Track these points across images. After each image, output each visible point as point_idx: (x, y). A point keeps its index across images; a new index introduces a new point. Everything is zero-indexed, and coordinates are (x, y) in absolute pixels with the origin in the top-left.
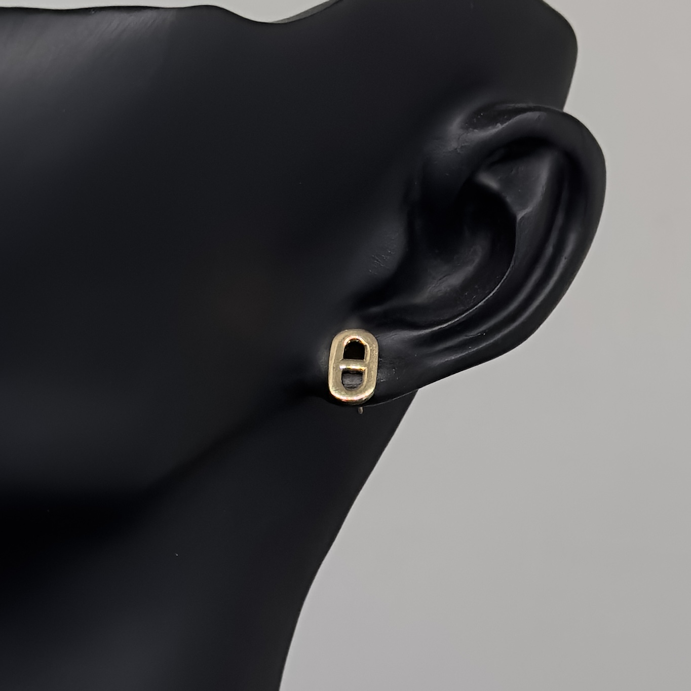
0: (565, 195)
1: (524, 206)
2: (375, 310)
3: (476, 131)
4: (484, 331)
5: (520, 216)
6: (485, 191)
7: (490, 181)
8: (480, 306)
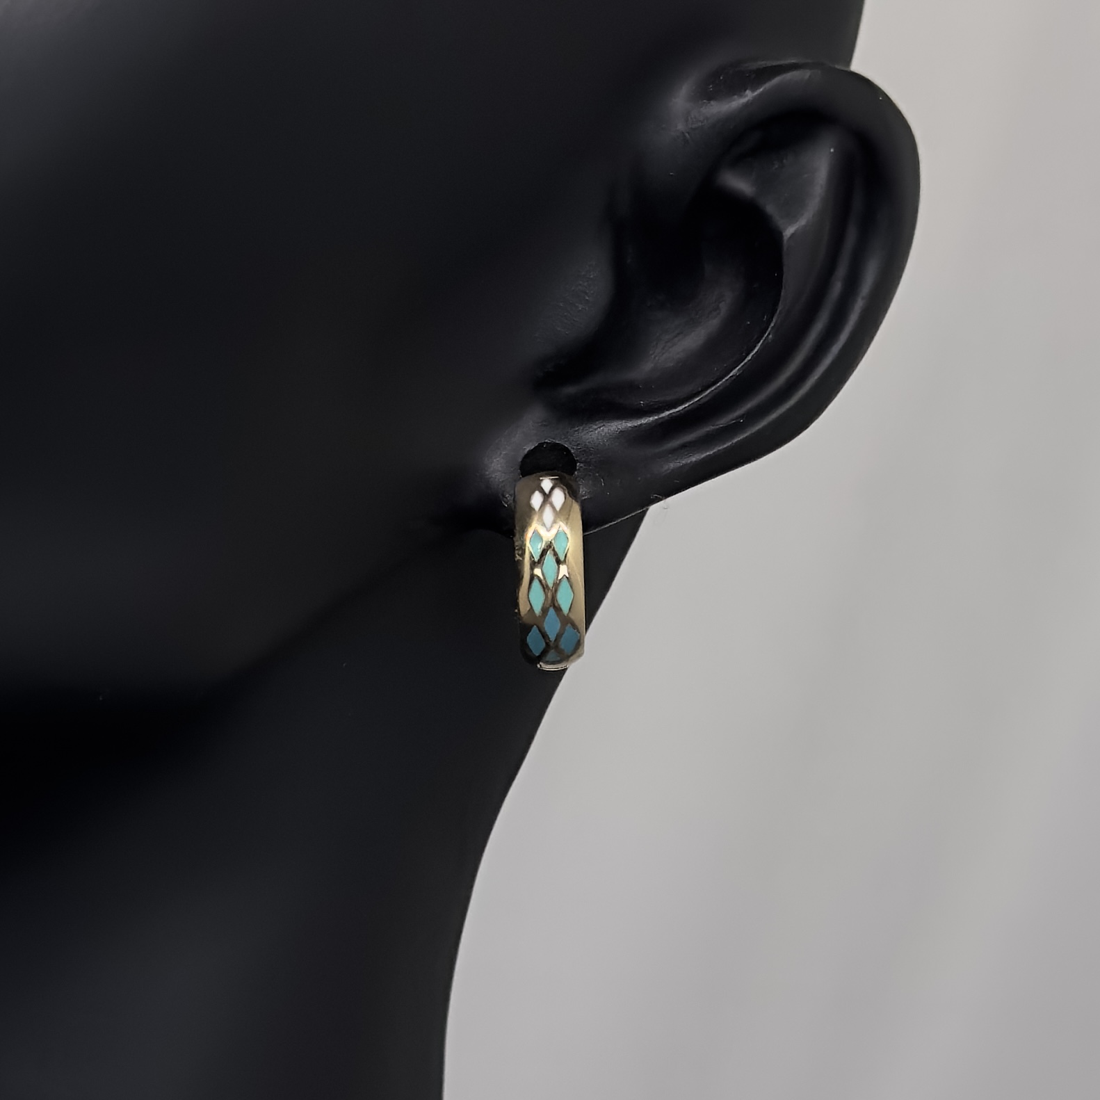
4: (742, 417)
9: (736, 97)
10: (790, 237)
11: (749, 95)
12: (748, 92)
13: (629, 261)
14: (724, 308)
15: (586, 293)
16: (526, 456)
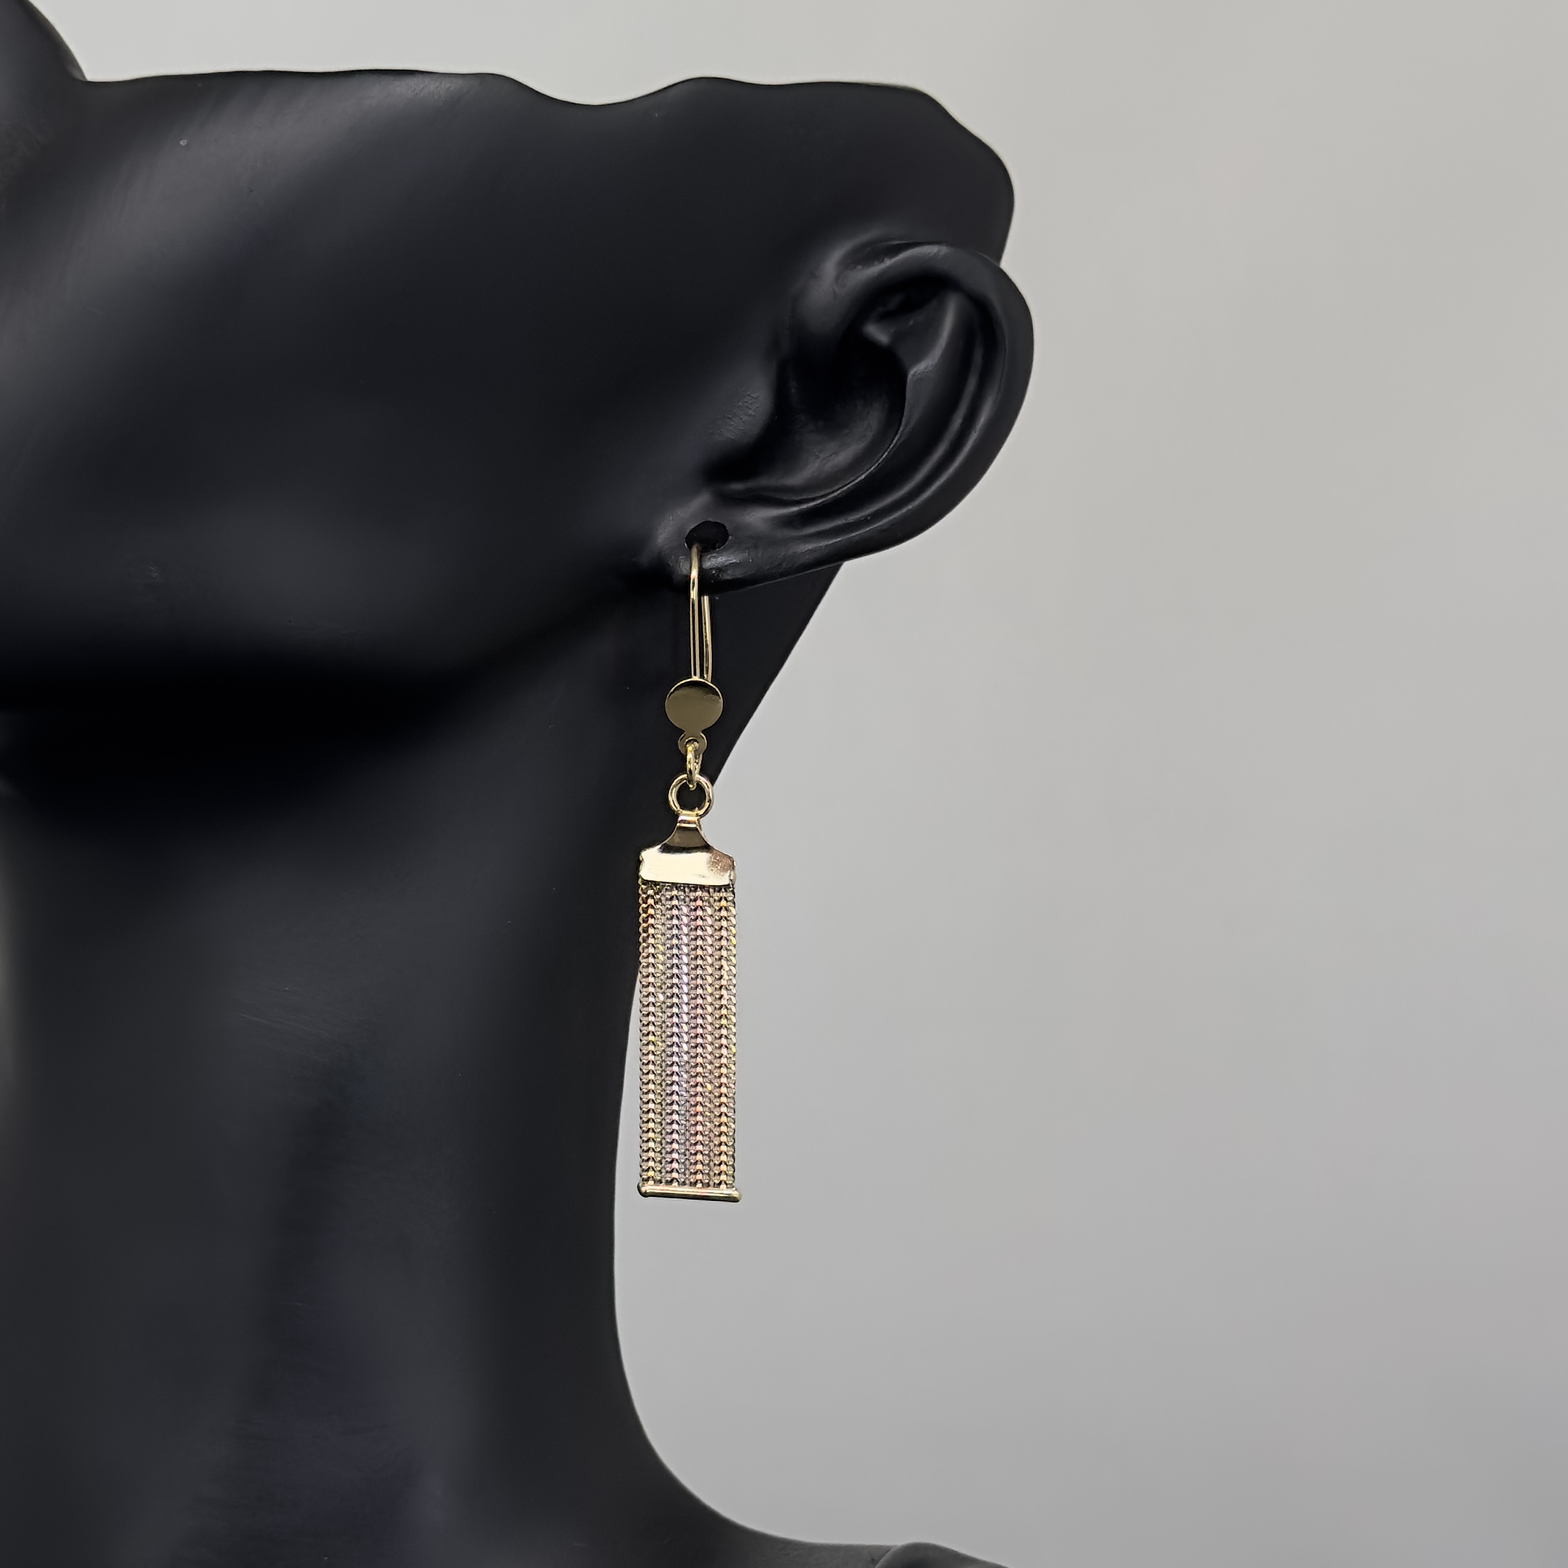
0: (978, 357)
1: (918, 359)
2: (737, 486)
3: (859, 267)
4: (869, 515)
5: (912, 372)
6: (872, 345)
7: (878, 333)
8: (860, 481)
9: (876, 263)
10: (914, 375)
11: (888, 262)
12: (886, 259)
13: (793, 390)
14: (870, 435)
15: (748, 407)
16: (692, 531)
